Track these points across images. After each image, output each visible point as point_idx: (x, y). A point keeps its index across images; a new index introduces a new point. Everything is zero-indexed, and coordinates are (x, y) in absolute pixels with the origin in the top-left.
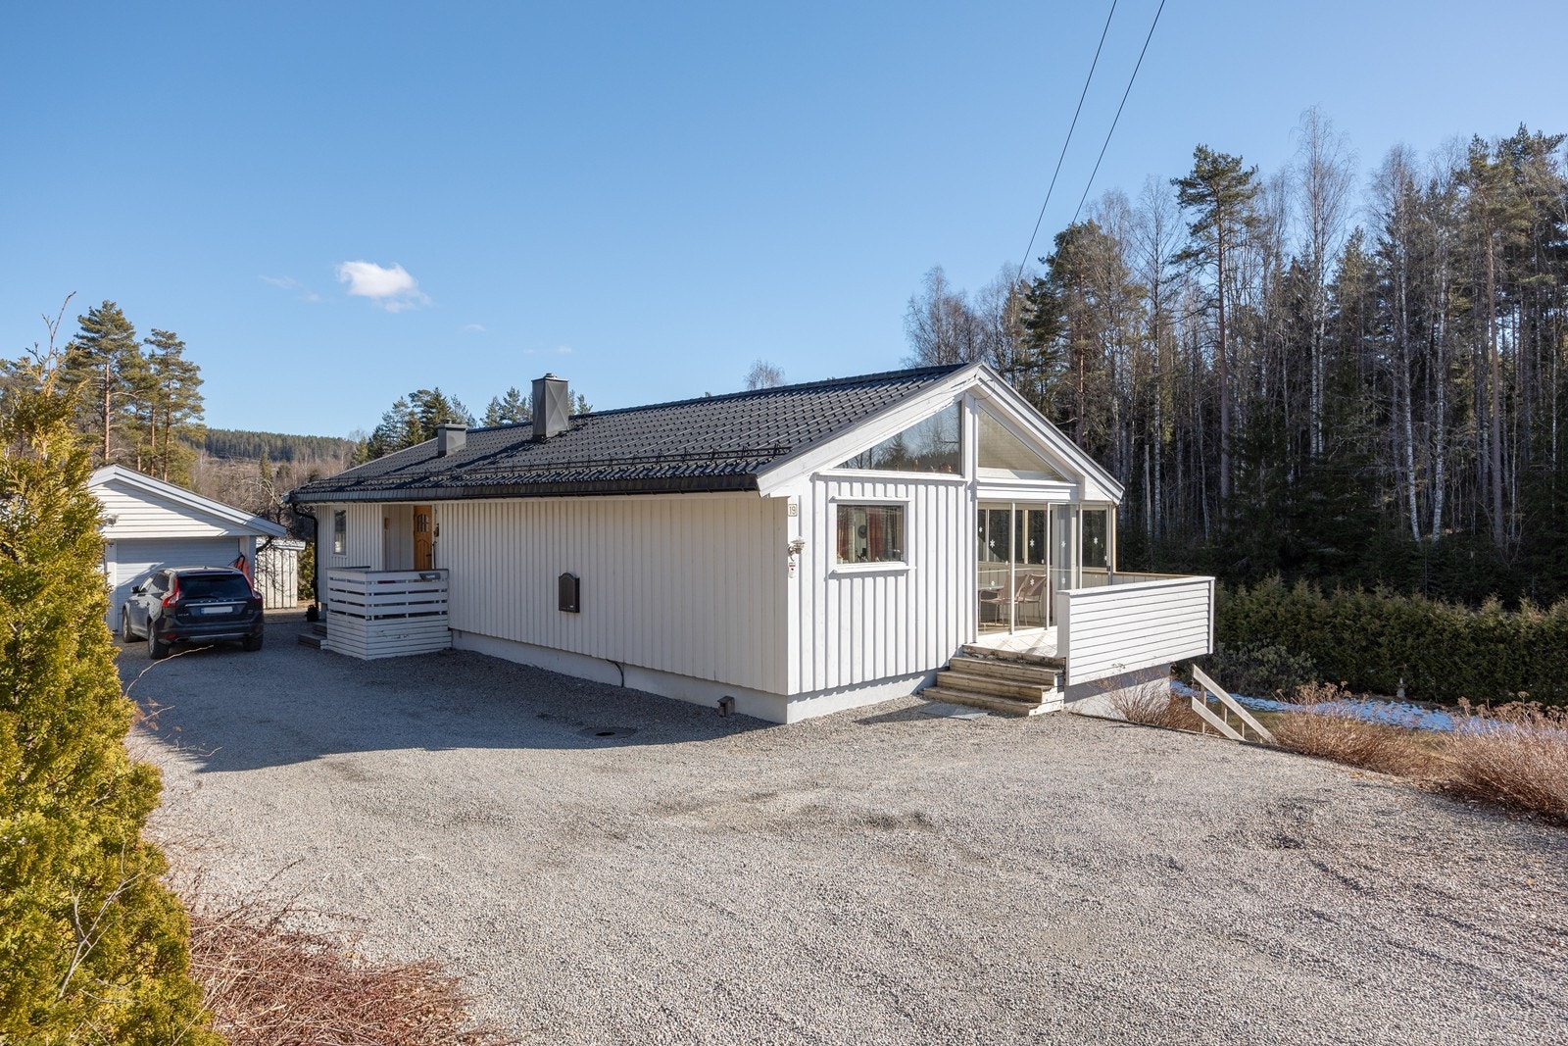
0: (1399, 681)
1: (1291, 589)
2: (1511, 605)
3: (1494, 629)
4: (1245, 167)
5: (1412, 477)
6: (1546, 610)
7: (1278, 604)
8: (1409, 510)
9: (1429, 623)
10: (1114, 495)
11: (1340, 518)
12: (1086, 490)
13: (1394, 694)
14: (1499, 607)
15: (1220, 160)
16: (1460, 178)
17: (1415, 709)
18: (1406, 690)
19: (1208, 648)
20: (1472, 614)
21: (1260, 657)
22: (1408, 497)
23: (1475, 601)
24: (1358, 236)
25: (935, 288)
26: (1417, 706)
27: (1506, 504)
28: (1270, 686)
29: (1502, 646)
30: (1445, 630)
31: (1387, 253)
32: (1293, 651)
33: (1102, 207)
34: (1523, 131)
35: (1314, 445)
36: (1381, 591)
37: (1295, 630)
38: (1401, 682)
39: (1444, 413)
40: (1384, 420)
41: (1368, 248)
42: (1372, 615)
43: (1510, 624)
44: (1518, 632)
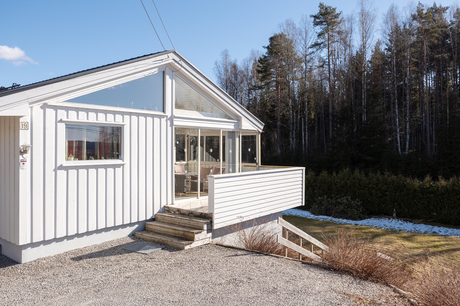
0: (394, 210)
1: (353, 173)
2: (435, 179)
3: (429, 188)
4: (337, 11)
5: (398, 130)
6: (448, 180)
7: (348, 179)
8: (397, 143)
9: (405, 186)
10: (258, 127)
11: (372, 146)
12: (242, 124)
13: (392, 215)
14: (431, 179)
15: (328, 8)
16: (414, 18)
17: (400, 222)
18: (396, 214)
19: (302, 202)
20: (421, 182)
21: (340, 201)
22: (397, 138)
23: (422, 177)
24: (379, 43)
25: (225, 58)
26: (401, 220)
27: (431, 140)
28: (344, 213)
29: (432, 195)
30: (411, 189)
31: (389, 50)
32: (353, 199)
33: (285, 26)
34: (435, 5)
35: (363, 118)
36: (387, 173)
37: (354, 190)
38: (395, 210)
39: (409, 105)
40: (388, 108)
41: (383, 48)
42: (383, 183)
43: (435, 186)
44: (438, 189)
